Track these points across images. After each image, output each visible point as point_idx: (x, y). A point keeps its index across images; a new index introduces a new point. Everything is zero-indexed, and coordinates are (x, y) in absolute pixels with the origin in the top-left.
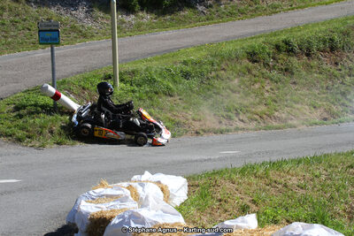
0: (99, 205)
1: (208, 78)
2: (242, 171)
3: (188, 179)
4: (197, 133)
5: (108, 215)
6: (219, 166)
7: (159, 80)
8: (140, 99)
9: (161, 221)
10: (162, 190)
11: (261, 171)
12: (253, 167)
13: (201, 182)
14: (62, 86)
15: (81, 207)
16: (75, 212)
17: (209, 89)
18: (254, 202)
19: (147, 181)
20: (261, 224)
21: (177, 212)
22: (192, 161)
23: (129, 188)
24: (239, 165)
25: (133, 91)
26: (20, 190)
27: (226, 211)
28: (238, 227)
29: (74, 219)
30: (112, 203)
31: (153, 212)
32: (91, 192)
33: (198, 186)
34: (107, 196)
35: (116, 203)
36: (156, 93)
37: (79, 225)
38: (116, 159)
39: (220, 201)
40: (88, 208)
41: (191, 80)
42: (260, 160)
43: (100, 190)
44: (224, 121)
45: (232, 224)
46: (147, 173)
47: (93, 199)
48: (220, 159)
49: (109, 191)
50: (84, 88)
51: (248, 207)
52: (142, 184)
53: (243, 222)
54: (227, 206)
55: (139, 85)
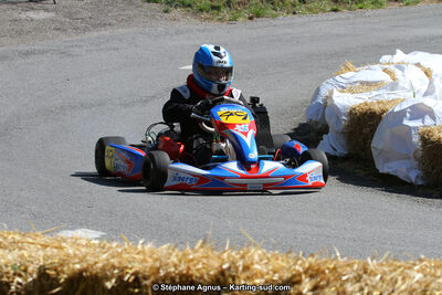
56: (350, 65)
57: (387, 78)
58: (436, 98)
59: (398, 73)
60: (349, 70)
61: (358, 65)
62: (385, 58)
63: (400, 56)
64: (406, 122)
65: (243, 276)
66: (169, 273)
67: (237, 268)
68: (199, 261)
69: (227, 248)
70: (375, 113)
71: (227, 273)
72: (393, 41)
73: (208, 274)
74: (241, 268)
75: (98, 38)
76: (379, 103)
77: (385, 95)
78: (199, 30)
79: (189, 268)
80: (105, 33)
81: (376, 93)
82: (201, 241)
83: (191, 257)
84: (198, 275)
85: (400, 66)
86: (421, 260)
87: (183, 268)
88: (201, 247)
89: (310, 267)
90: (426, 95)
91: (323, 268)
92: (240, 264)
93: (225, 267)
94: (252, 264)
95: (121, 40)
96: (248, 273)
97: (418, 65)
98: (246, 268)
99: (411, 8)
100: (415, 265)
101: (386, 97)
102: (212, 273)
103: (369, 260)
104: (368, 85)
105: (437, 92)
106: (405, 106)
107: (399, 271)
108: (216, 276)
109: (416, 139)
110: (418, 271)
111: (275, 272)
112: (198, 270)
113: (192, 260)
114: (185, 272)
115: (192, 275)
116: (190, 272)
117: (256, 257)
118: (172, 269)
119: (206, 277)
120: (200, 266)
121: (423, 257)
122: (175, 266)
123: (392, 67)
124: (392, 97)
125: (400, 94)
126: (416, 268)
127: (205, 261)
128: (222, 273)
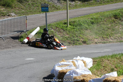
0: (62, 68)
1: (100, 24)
2: (112, 57)
3: (93, 59)
4: (96, 43)
5: (65, 71)
6: (104, 55)
7: (83, 24)
8: (76, 31)
9: (84, 74)
10: (84, 63)
11: (118, 57)
12: (115, 55)
13: (97, 60)
14: (49, 26)
15: (56, 68)
16: (54, 70)
17: (100, 28)
18: (116, 67)
19: (79, 60)
20: (118, 75)
21: (89, 70)
22: (94, 53)
23: (73, 62)
24: (111, 54)
25: (74, 28)
26: (35, 62)
27: (106, 70)
28: (110, 76)
29: (53, 72)
31: (81, 71)
32: (59, 63)
33: (96, 61)
34: (65, 65)
36: (82, 29)
37: (55, 75)
38: (68, 52)
39: (104, 67)
40: (58, 69)
41: (94, 25)
42: (118, 53)
43: (62, 63)
44: (105, 39)
45: (108, 75)
46: (79, 57)
47: (60, 66)
48: (104, 52)
49: (65, 63)
50: (57, 27)
51: (114, 69)
52: (77, 61)
53: (112, 74)
54: (106, 69)
55: (76, 26)
60: (63, 61)
62: (75, 58)
72: (82, 54)
75: (6, 51)
78: (32, 50)
80: (9, 50)
81: (67, 67)
95: (12, 52)
97: (83, 60)
99: (89, 45)
101: (69, 68)
123: (75, 61)
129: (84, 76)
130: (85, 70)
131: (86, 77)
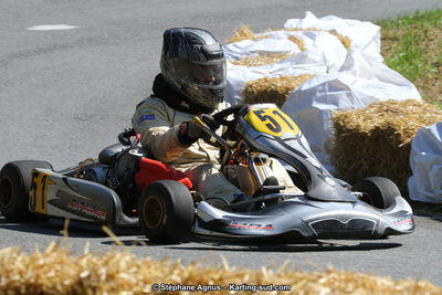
0: (254, 69)
5: (279, 86)
13: (400, 33)
19: (315, 29)
30: (277, 66)
32: (231, 47)
33: (395, 39)
34: (262, 53)
35: (284, 65)
39: (438, 65)
46: (309, 15)
47: (237, 59)
56: (247, 31)
57: (294, 49)
58: (354, 74)
59: (308, 42)
60: (246, 37)
61: (256, 31)
62: (292, 23)
63: (310, 20)
64: (315, 105)
65: (106, 287)
66: (13, 282)
67: (98, 276)
68: (51, 267)
69: (86, 251)
70: (276, 92)
71: (86, 283)
73: (62, 284)
74: (103, 277)
76: (282, 78)
77: (291, 70)
79: (38, 277)
82: (53, 243)
83: (41, 262)
84: (50, 285)
85: (310, 33)
86: (329, 272)
87: (30, 276)
88: (54, 251)
89: (190, 278)
90: (342, 69)
91: (206, 278)
92: (103, 271)
93: (83, 275)
94: (118, 272)
96: (112, 284)
97: (333, 32)
98: (110, 277)
100: (320, 277)
101: (291, 71)
102: (67, 282)
103: (264, 270)
104: (268, 56)
105: (356, 67)
106: (315, 83)
107: (300, 284)
108: (72, 286)
109: (329, 126)
110: (324, 285)
111: (146, 283)
112: (49, 279)
113: (41, 267)
114: (32, 281)
115: (41, 285)
116: (40, 281)
117: (123, 265)
118: (17, 277)
119: (59, 288)
120: (52, 274)
121: (331, 267)
122: (21, 273)
123: (299, 34)
124: (299, 72)
125: (309, 69)
126: (322, 281)
127: (58, 267)
128: (80, 282)
129: (386, 108)
130: (382, 80)
131: (396, 112)
